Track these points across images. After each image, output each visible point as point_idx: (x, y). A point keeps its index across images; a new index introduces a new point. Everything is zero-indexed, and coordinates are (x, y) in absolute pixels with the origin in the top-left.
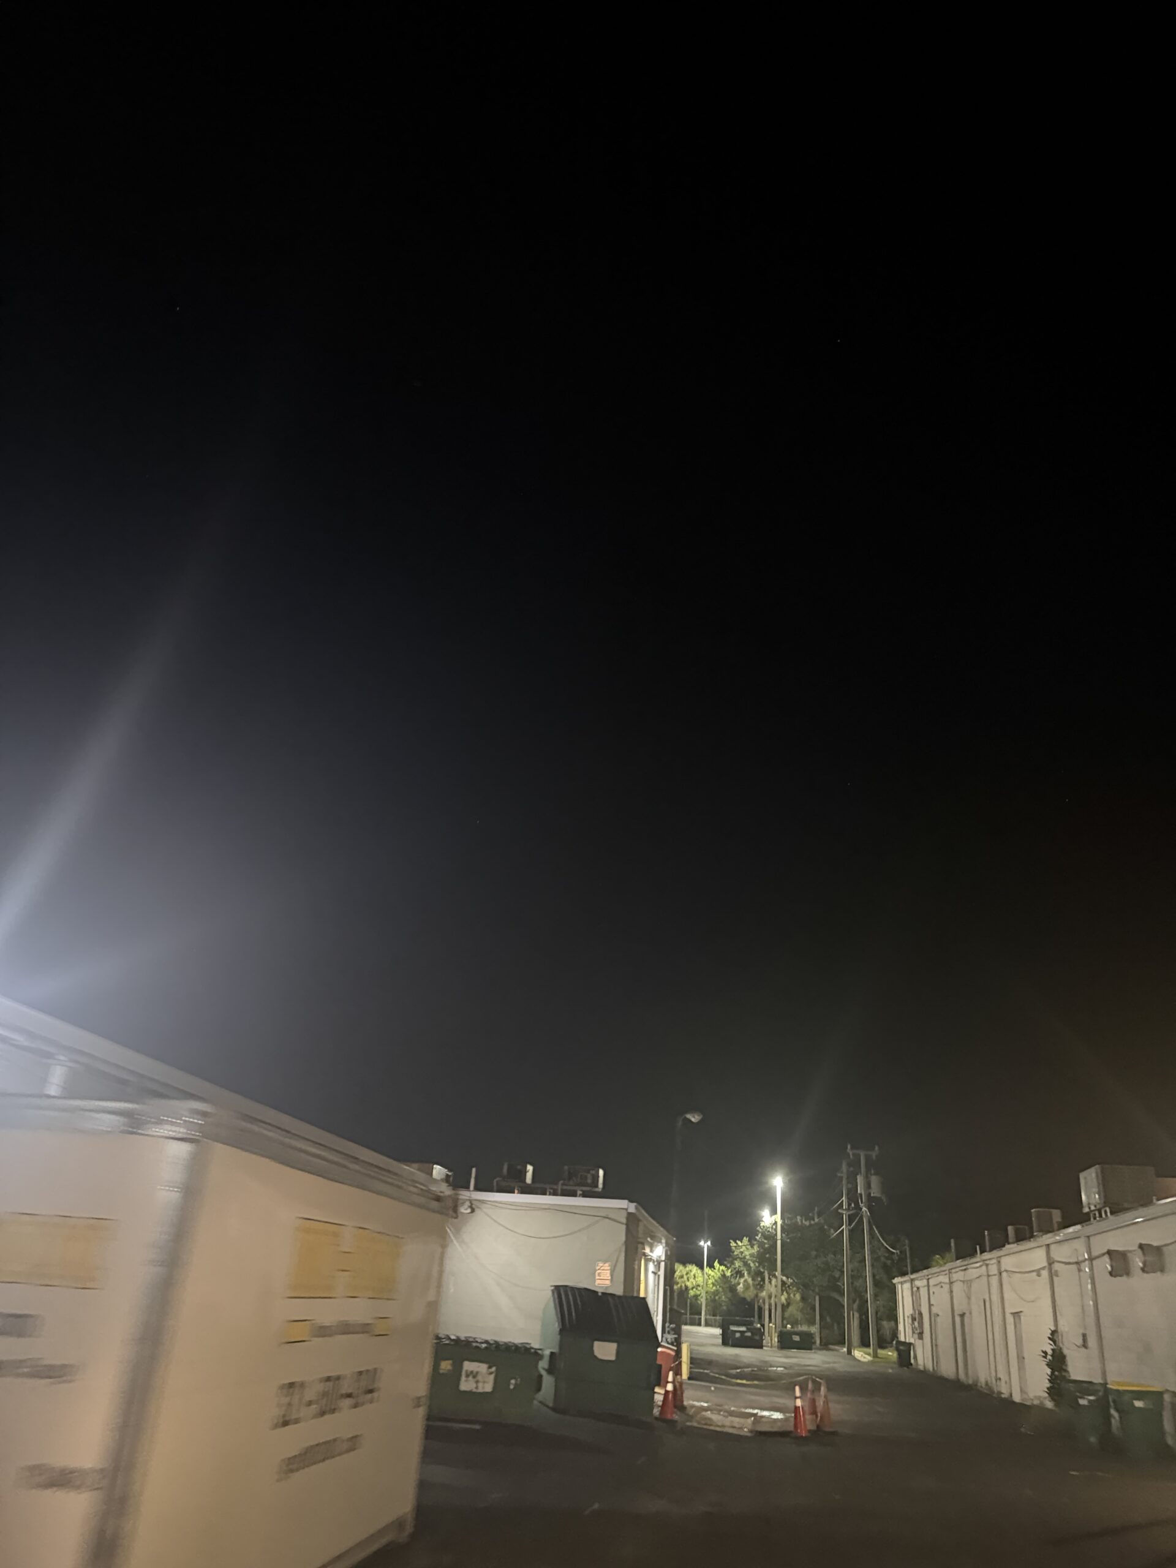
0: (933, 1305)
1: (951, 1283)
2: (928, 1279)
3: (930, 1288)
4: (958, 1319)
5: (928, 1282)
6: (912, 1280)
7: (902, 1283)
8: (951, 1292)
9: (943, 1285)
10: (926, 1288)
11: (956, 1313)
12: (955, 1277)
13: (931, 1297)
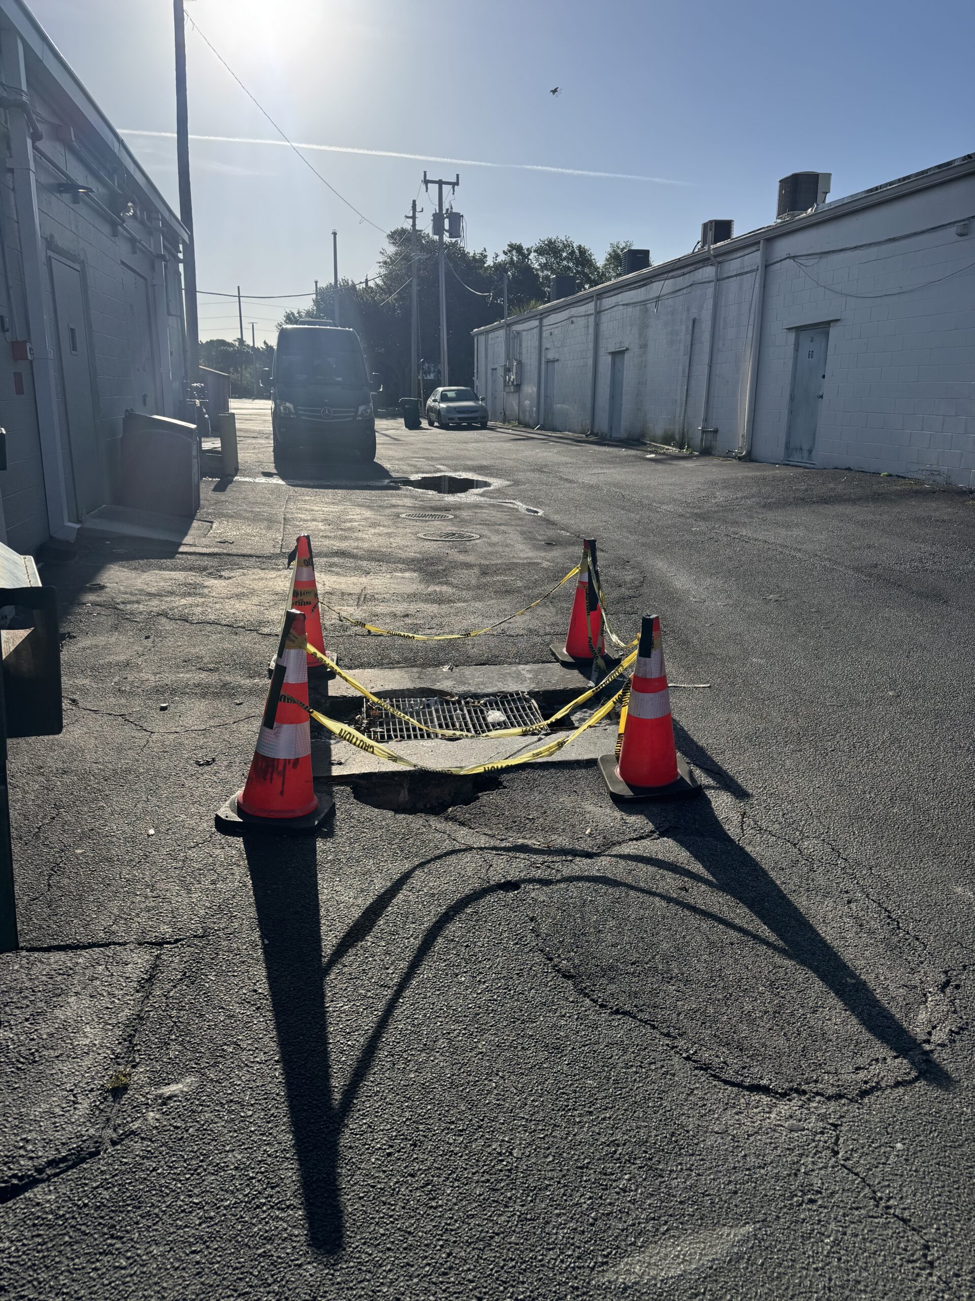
0: (547, 349)
1: (598, 313)
2: (541, 320)
3: (544, 328)
4: (606, 361)
5: (541, 323)
6: (509, 325)
7: (487, 332)
8: (597, 325)
9: (574, 319)
10: (536, 331)
11: (602, 351)
12: (607, 302)
13: (544, 340)
